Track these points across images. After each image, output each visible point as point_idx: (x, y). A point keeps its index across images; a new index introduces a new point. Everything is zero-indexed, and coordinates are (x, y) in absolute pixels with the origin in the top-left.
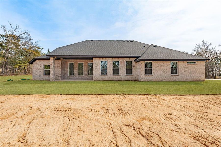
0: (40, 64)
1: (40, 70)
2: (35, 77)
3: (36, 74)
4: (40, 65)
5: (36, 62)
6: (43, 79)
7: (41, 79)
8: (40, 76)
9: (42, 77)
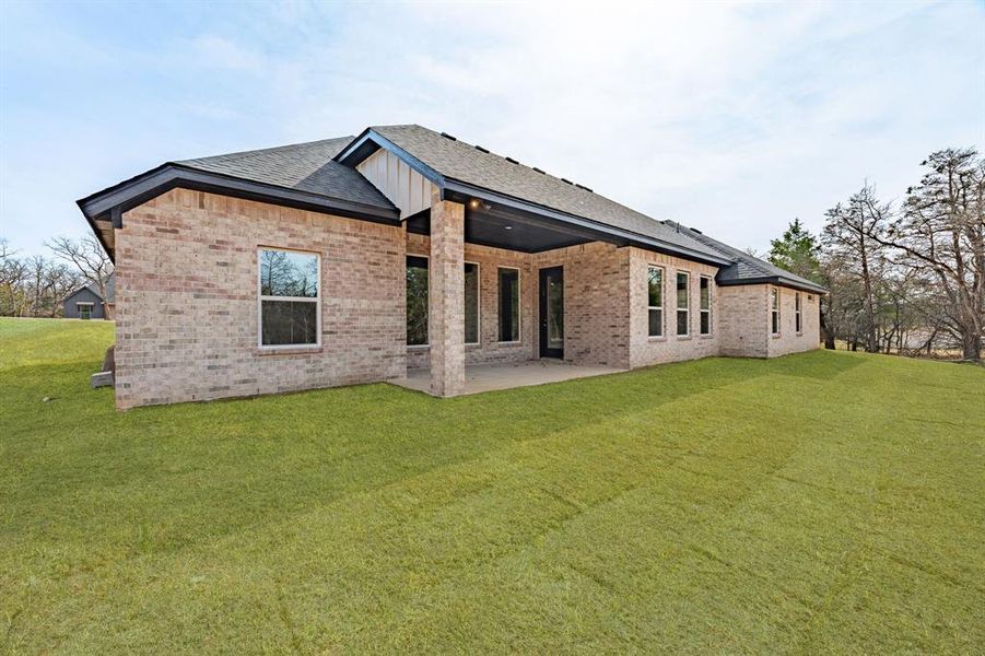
0: (212, 238)
1: (222, 303)
2: (151, 374)
3: (171, 345)
4: (218, 246)
5: (162, 207)
6: (247, 390)
7: (230, 394)
8: (223, 362)
9: (246, 370)
